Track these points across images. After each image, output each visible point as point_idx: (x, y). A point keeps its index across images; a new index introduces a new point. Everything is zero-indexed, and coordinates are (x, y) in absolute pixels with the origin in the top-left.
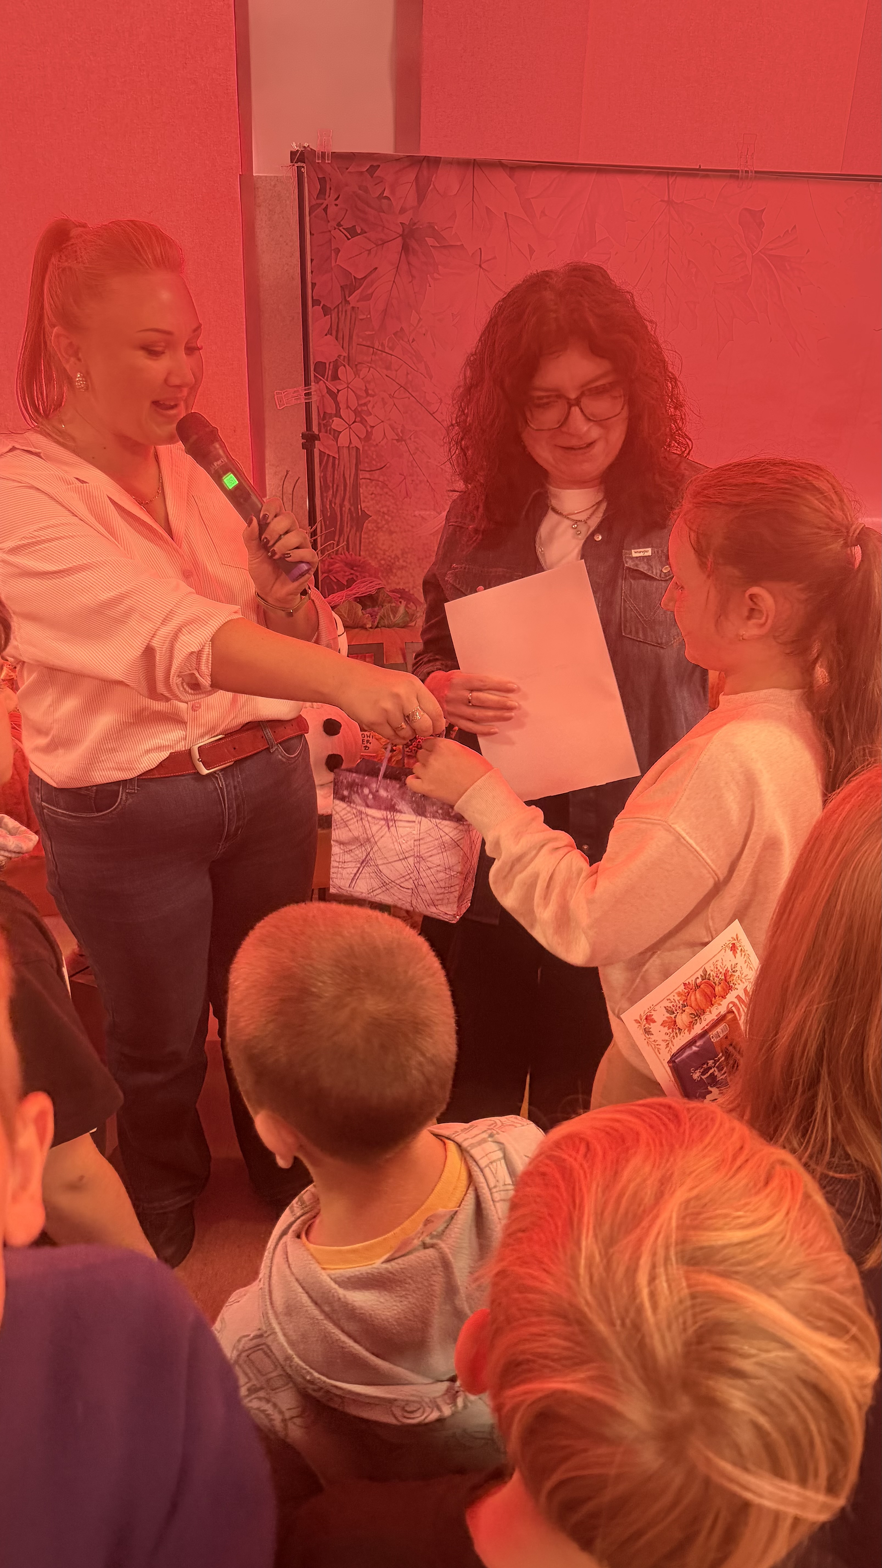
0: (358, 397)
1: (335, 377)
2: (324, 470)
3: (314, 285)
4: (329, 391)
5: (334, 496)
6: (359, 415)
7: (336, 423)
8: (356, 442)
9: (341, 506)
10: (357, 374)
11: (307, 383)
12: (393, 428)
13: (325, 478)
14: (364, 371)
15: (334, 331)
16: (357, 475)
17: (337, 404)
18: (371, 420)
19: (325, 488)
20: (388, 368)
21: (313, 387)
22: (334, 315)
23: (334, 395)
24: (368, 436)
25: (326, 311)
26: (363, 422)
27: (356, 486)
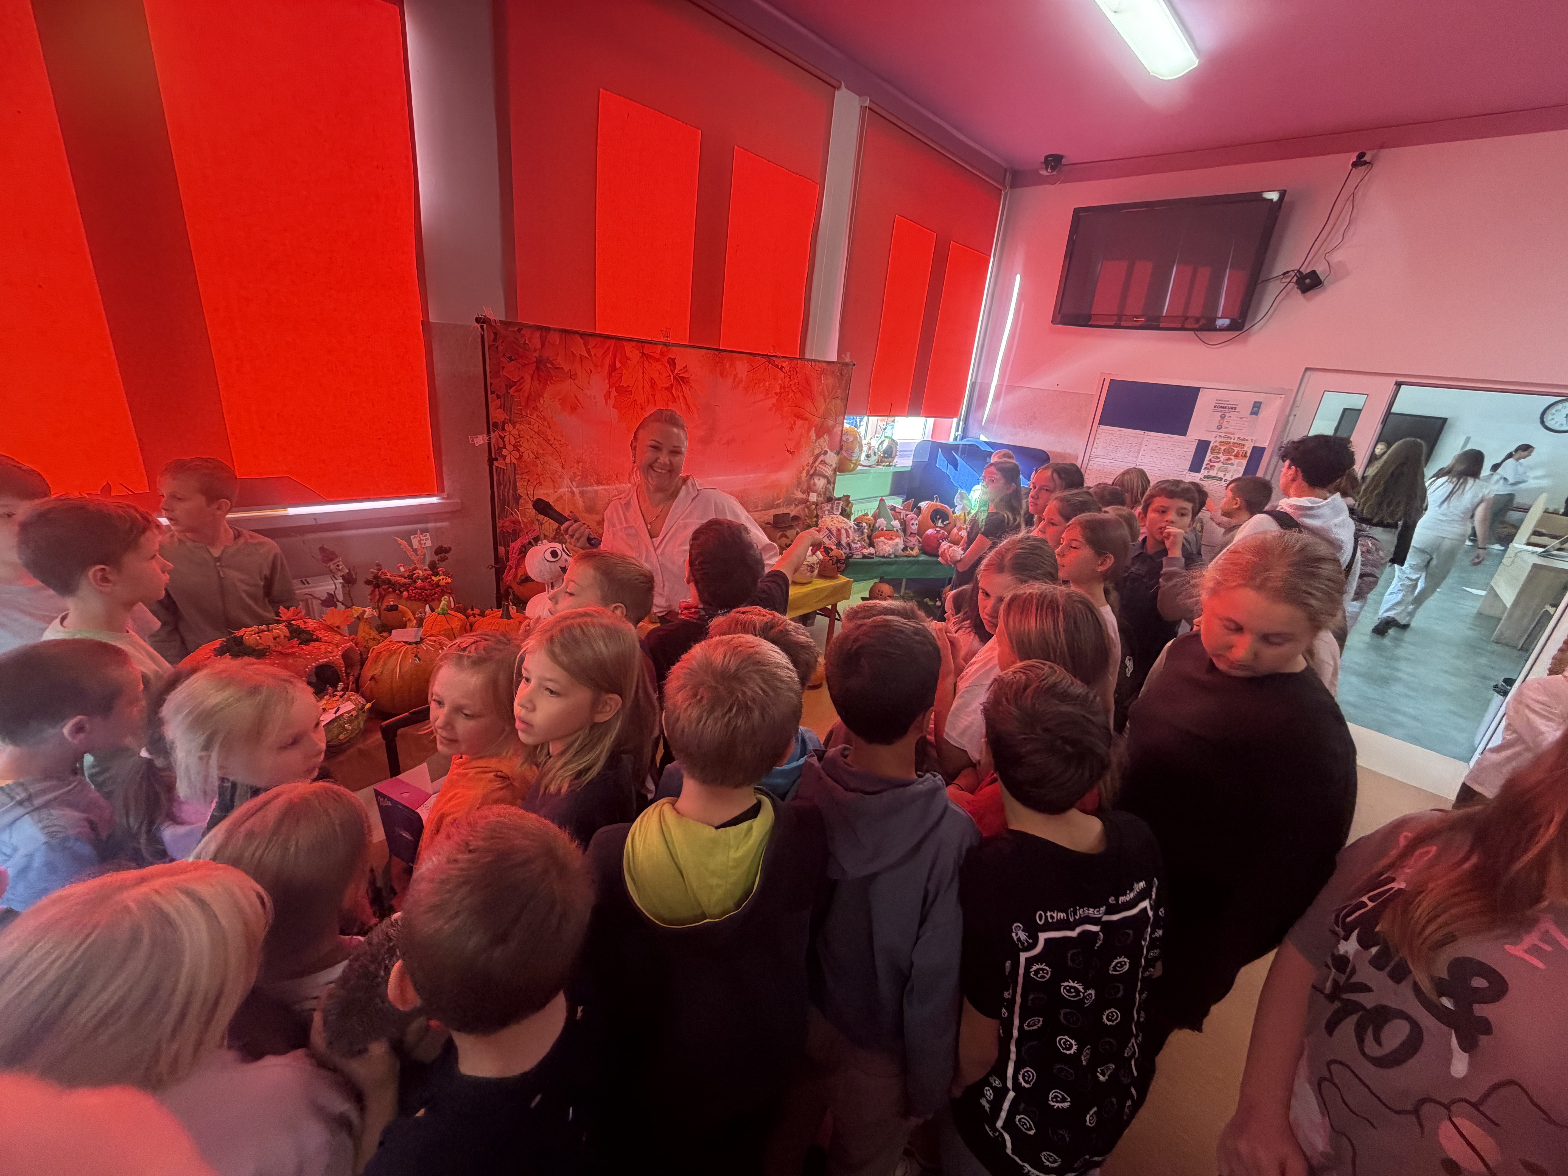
0: (515, 439)
1: (503, 429)
2: (498, 476)
3: (491, 384)
4: (500, 436)
5: (504, 488)
6: (516, 447)
7: (504, 452)
8: (514, 461)
9: (508, 492)
10: (514, 427)
11: (489, 433)
12: (533, 453)
13: (499, 480)
14: (518, 426)
15: (503, 407)
16: (515, 477)
17: (504, 442)
18: (522, 449)
19: (499, 484)
20: (529, 424)
21: (492, 435)
22: (502, 399)
23: (502, 438)
24: (521, 456)
25: (498, 397)
26: (518, 450)
27: (515, 482)
